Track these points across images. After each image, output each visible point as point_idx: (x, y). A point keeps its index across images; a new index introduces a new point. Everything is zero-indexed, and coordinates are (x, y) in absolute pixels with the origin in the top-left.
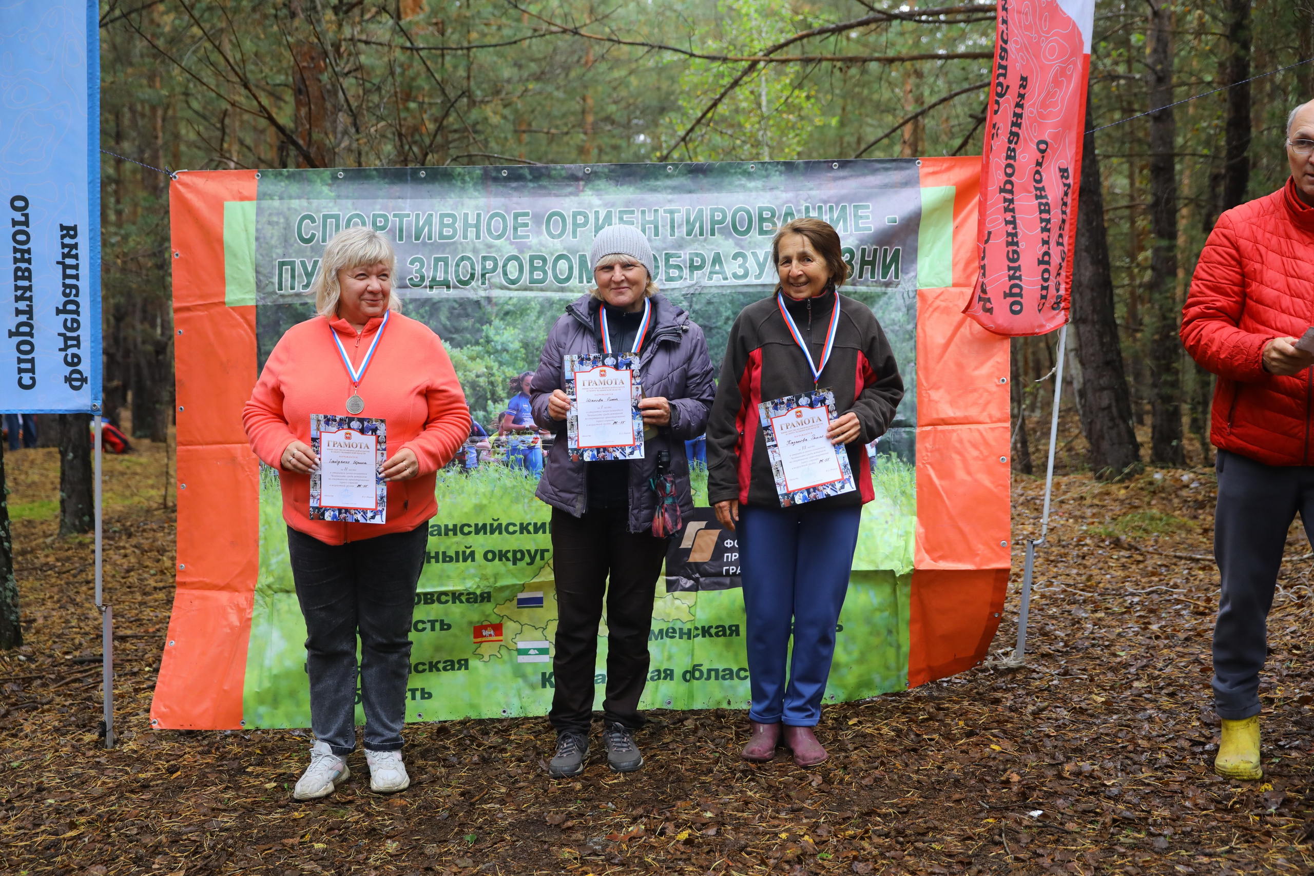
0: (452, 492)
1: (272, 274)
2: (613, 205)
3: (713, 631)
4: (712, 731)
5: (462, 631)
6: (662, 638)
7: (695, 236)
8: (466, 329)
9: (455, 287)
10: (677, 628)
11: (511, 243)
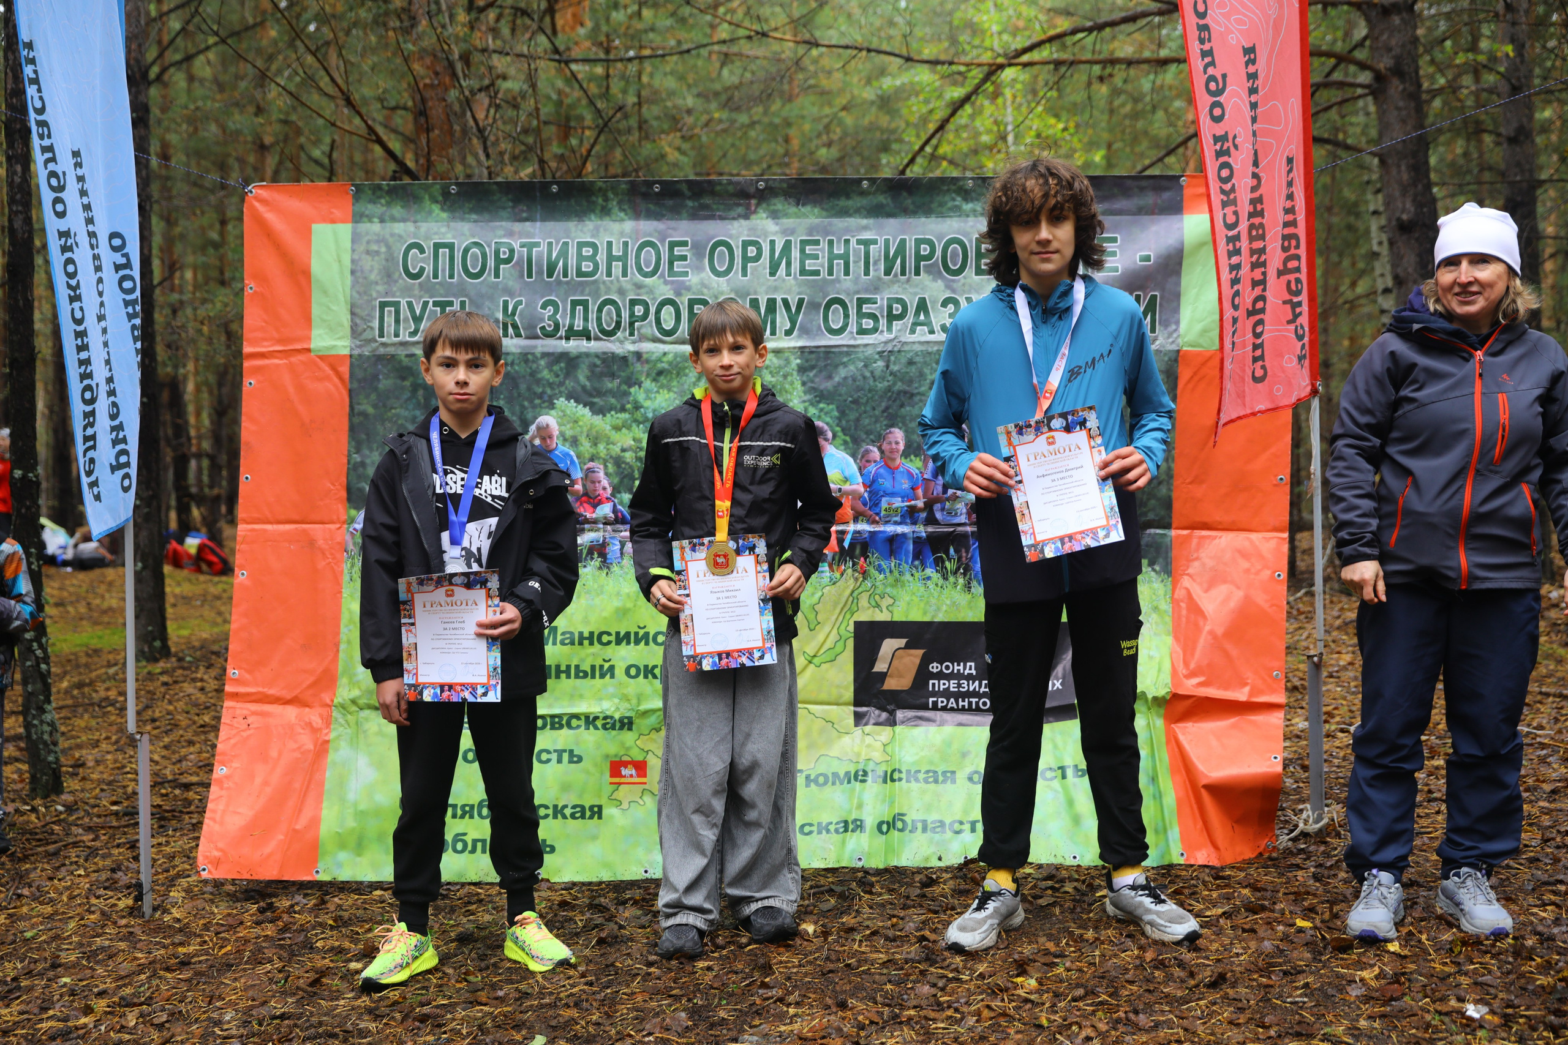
0: (588, 592)
1: (371, 317)
2: (792, 232)
3: (921, 776)
5: (596, 765)
6: (849, 782)
7: (896, 275)
8: (610, 392)
9: (597, 339)
10: (868, 769)
11: (666, 283)
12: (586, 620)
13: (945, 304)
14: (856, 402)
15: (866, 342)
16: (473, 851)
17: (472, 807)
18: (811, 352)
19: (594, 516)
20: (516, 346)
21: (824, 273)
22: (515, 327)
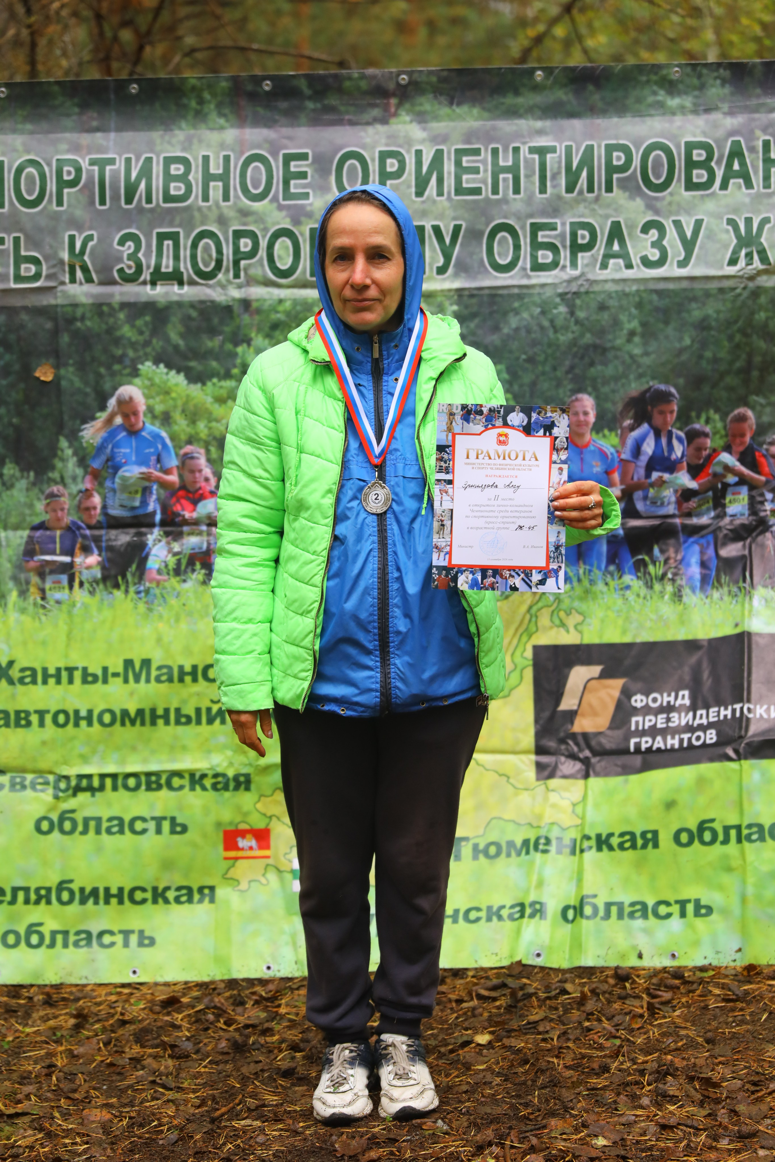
0: (190, 614)
2: (444, 139)
3: (615, 841)
4: (609, 1002)
5: (205, 836)
6: (528, 853)
7: (581, 192)
8: (209, 354)
9: (192, 283)
10: (553, 836)
11: (280, 208)
12: (188, 651)
13: (645, 229)
14: (531, 360)
15: (543, 280)
16: (52, 945)
17: (49, 890)
18: (472, 296)
19: (195, 515)
20: (87, 295)
21: (487, 191)
22: (85, 269)
